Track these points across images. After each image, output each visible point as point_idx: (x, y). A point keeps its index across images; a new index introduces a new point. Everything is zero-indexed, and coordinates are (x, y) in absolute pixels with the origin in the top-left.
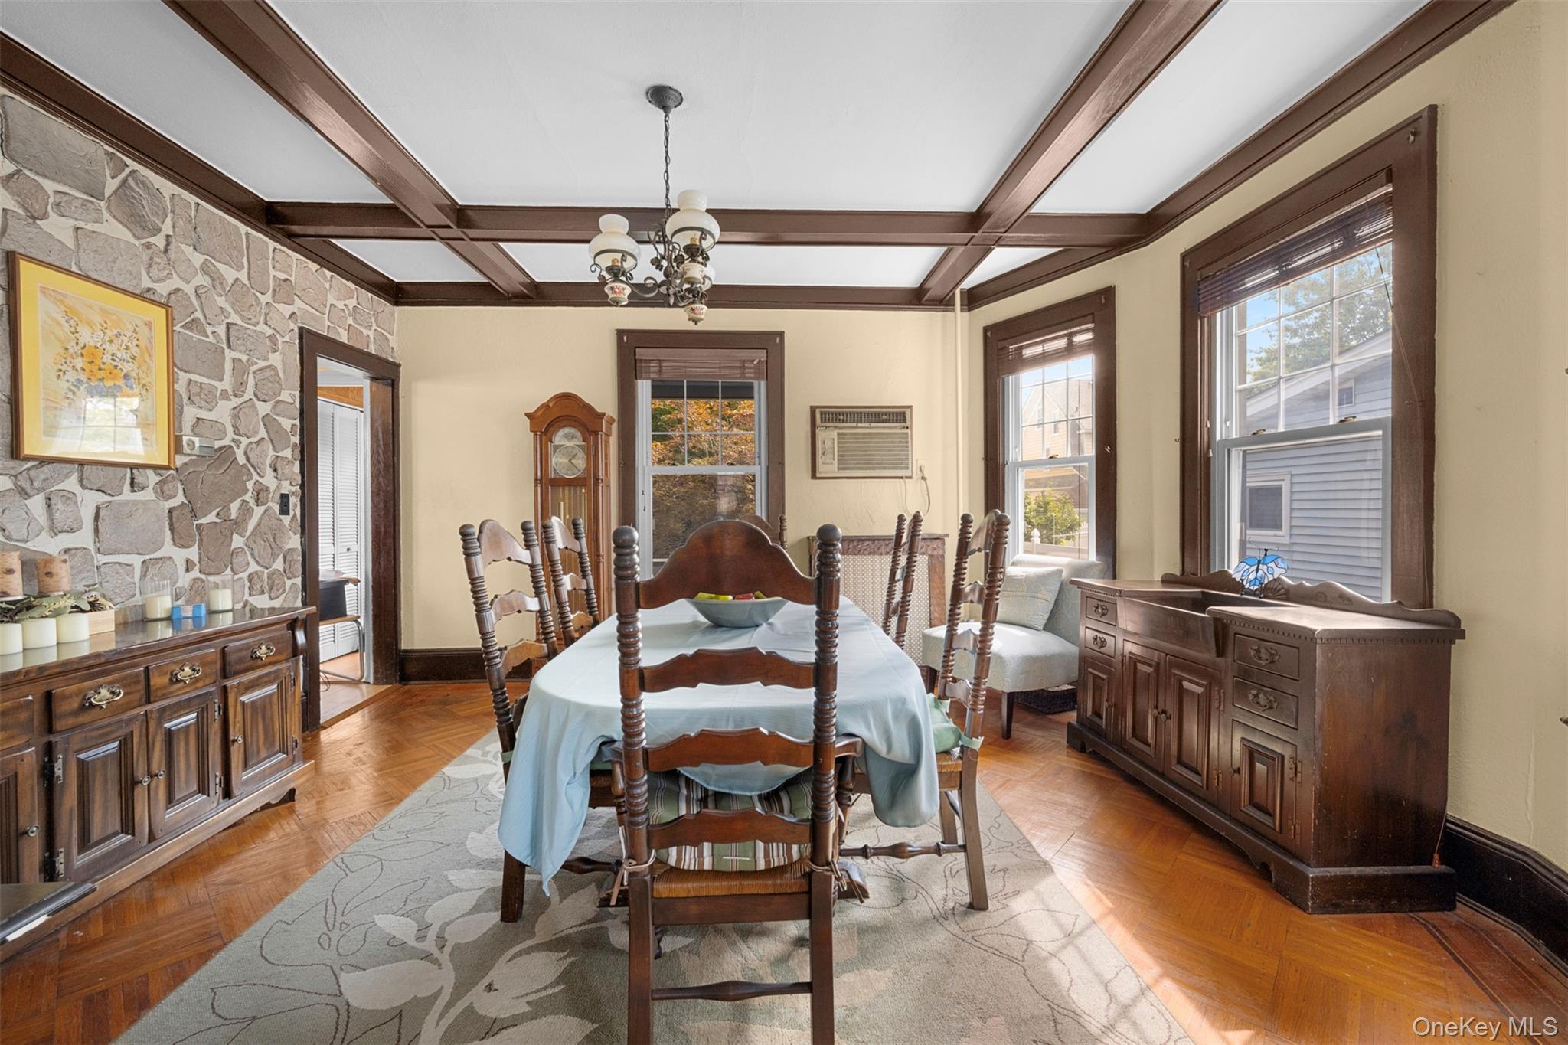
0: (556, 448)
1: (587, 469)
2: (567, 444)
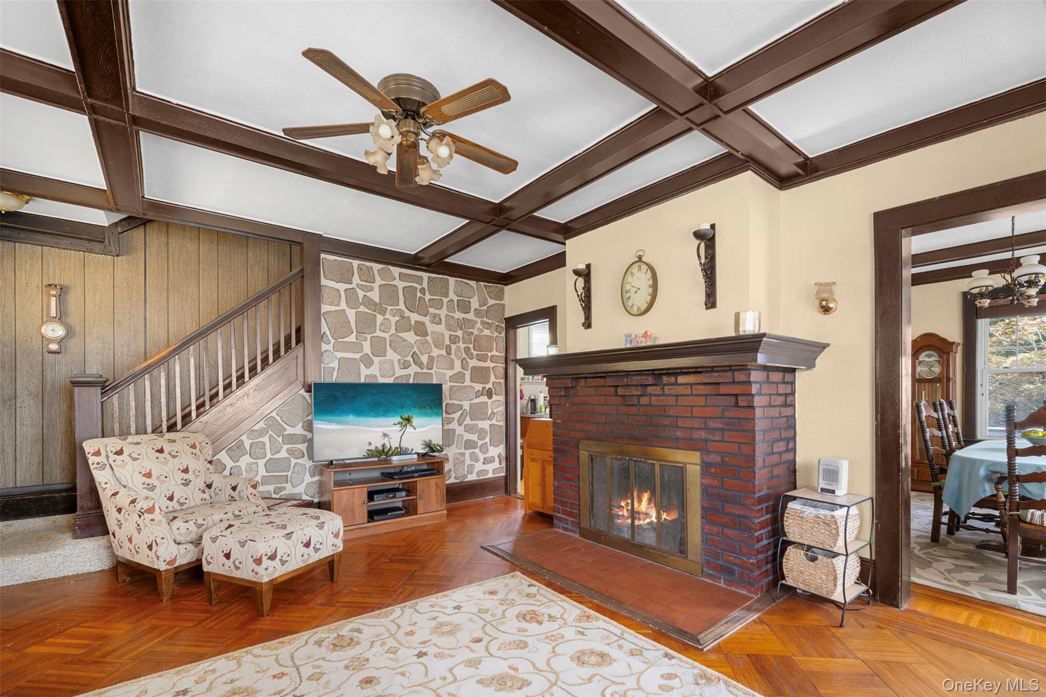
0: (920, 362)
1: (942, 373)
2: (928, 360)
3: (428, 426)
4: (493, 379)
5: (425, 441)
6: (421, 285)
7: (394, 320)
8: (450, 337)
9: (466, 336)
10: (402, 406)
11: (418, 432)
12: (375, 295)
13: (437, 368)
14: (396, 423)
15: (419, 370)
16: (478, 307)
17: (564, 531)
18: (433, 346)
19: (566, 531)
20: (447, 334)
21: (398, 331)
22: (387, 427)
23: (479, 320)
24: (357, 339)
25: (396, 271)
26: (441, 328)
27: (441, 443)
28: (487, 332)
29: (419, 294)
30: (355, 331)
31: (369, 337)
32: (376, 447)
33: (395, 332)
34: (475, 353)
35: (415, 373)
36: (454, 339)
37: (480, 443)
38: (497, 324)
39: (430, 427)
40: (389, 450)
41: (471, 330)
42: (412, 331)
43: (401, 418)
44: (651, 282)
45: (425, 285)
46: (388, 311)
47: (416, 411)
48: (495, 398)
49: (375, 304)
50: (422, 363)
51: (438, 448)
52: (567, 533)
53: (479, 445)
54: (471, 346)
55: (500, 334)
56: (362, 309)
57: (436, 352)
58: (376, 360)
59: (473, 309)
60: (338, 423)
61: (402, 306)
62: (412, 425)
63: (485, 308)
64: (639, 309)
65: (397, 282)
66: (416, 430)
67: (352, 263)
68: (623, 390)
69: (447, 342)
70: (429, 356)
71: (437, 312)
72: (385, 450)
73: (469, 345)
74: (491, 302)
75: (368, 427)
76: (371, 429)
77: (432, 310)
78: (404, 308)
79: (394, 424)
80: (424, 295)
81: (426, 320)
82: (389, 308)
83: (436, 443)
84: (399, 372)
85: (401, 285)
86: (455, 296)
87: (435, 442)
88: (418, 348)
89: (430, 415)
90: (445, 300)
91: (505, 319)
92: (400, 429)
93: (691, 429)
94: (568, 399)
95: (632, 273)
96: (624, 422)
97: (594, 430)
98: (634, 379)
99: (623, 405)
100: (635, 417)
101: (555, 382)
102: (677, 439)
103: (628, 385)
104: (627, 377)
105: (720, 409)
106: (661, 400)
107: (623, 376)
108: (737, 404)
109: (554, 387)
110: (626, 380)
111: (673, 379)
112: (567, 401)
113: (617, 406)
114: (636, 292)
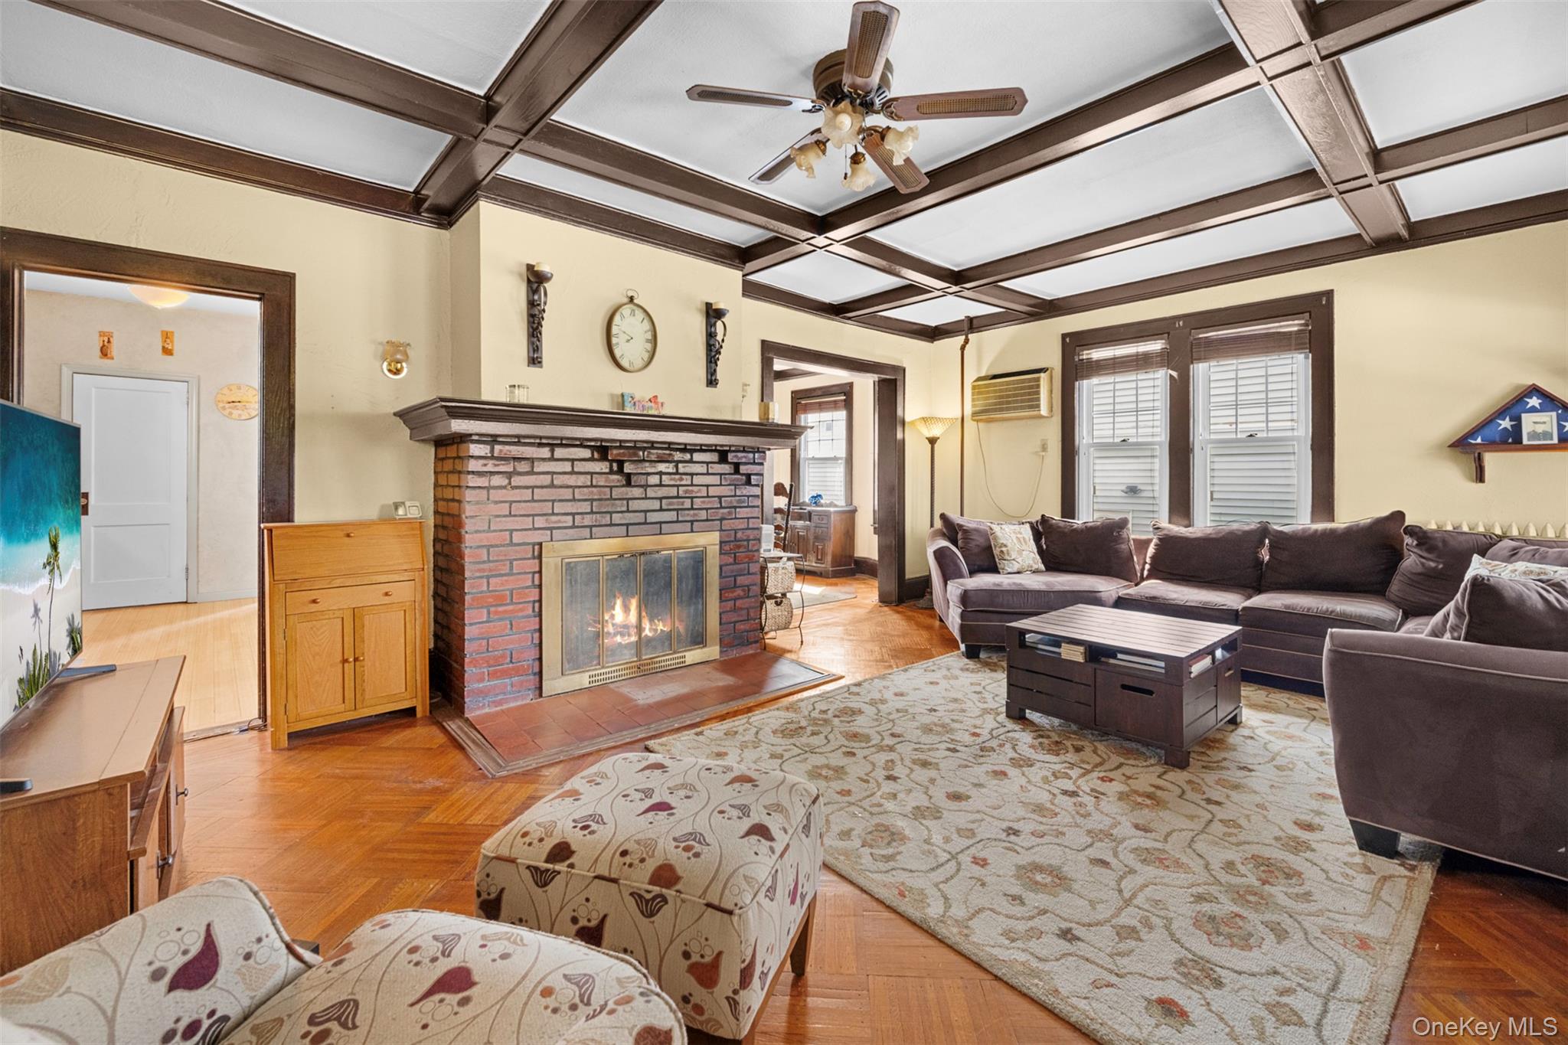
5: (69, 622)
17: (497, 706)
19: (501, 705)
32: (27, 664)
39: (72, 567)
44: (649, 336)
51: (79, 639)
52: (505, 707)
64: (631, 363)
68: (632, 466)
72: (36, 673)
87: (76, 621)
93: (707, 509)
94: (510, 479)
95: (622, 315)
96: (625, 509)
97: (570, 524)
98: (653, 454)
99: (623, 486)
100: (642, 501)
101: (497, 448)
102: (692, 522)
103: (644, 460)
104: (644, 449)
105: (733, 487)
106: (674, 479)
107: (640, 449)
108: (748, 482)
109: (493, 457)
110: (641, 453)
111: (687, 456)
112: (507, 481)
113: (611, 487)
114: (628, 341)
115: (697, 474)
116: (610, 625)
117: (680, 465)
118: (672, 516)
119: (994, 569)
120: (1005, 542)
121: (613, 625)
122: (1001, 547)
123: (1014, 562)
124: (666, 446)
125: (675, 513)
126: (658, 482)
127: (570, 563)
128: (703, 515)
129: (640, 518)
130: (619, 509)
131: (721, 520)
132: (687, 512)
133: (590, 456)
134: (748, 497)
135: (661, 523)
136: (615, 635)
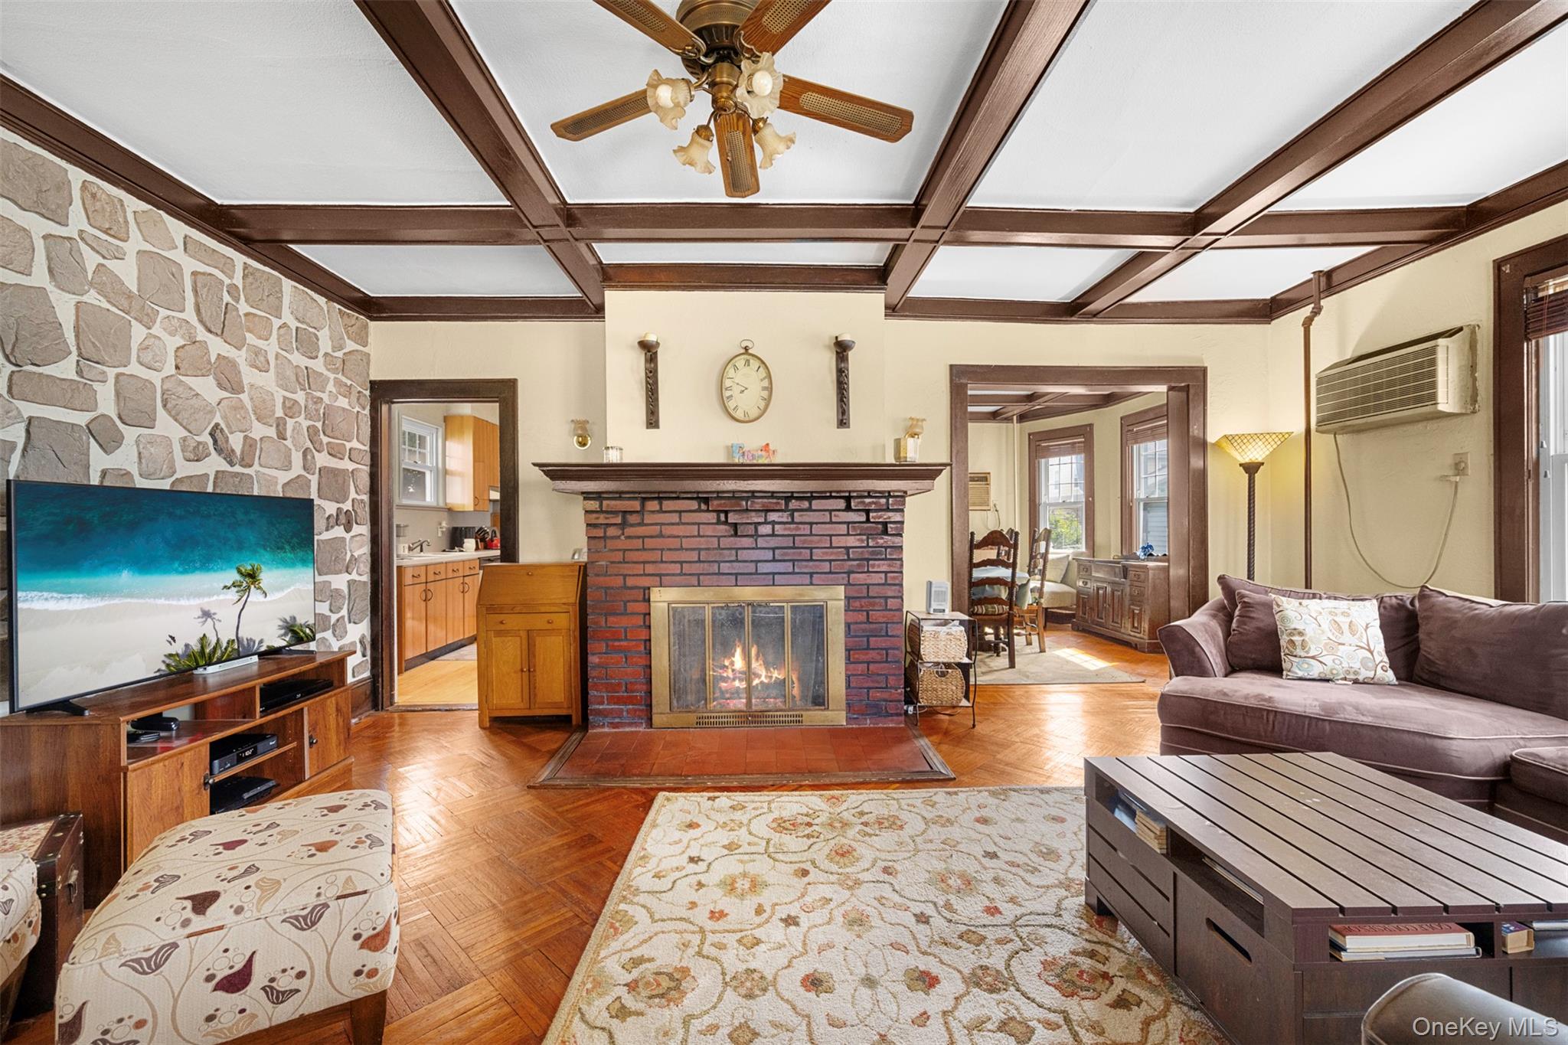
3: (289, 587)
4: (353, 495)
5: (285, 621)
6: (231, 277)
7: (174, 342)
8: (284, 403)
9: (310, 405)
10: (240, 546)
11: (270, 602)
12: (127, 272)
13: (261, 465)
14: (229, 585)
15: (224, 466)
16: (330, 351)
17: (614, 728)
18: (253, 417)
19: (617, 727)
20: (279, 394)
21: (182, 371)
22: (210, 595)
23: (332, 376)
24: (80, 373)
25: (178, 229)
26: (267, 381)
27: (311, 622)
28: (342, 402)
29: (227, 298)
30: (74, 349)
31: (111, 373)
32: (187, 646)
33: (173, 371)
34: (325, 440)
35: (217, 472)
36: (291, 408)
37: (334, 618)
38: (359, 389)
39: (292, 588)
40: (215, 648)
41: (318, 394)
42: (211, 377)
43: (239, 572)
44: (765, 384)
45: (238, 280)
46: (159, 320)
47: (267, 556)
48: (356, 529)
49: (129, 296)
50: (233, 451)
51: (308, 631)
52: (621, 730)
53: (333, 621)
54: (319, 425)
55: (364, 409)
56: (92, 297)
57: (258, 431)
58: (130, 434)
59: (321, 354)
60: (90, 593)
61: (190, 315)
62: (260, 588)
63: (340, 354)
64: (745, 414)
65: (178, 255)
66: (269, 598)
67: (66, 171)
68: (737, 516)
69: (279, 413)
70: (246, 437)
71: (261, 344)
72: (207, 651)
73: (316, 424)
74: (351, 346)
75: (167, 598)
76: (174, 603)
77: (250, 338)
78: (193, 319)
79: (225, 587)
80: (237, 302)
81: (240, 357)
82: (163, 312)
83: (303, 622)
84: (185, 469)
85: (189, 265)
86: (292, 318)
87: (300, 620)
88: (224, 417)
89: (293, 565)
90: (276, 323)
91: (371, 382)
92: (236, 597)
93: (830, 561)
94: (623, 530)
95: (736, 368)
96: (734, 558)
97: (679, 572)
98: (758, 503)
99: (732, 536)
100: (751, 551)
101: (605, 503)
102: (811, 574)
103: (747, 510)
104: (747, 499)
105: (865, 537)
106: (789, 529)
107: (742, 498)
108: (885, 532)
109: (602, 511)
110: (744, 503)
111: (806, 504)
112: (621, 532)
113: (719, 537)
114: (742, 392)
115: (817, 523)
116: (730, 670)
117: (796, 514)
118: (789, 567)
119: (1274, 668)
120: (1300, 627)
121: (733, 670)
122: (1291, 634)
123: (1312, 661)
124: (770, 495)
125: (791, 564)
126: (770, 532)
127: (677, 608)
128: (826, 567)
129: (751, 568)
130: (727, 559)
131: (849, 573)
132: (804, 563)
133: (697, 507)
134: (886, 548)
135: (774, 574)
136: (734, 680)
